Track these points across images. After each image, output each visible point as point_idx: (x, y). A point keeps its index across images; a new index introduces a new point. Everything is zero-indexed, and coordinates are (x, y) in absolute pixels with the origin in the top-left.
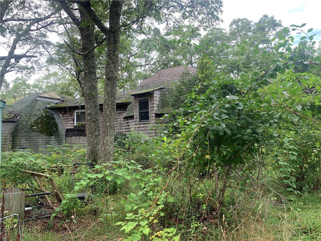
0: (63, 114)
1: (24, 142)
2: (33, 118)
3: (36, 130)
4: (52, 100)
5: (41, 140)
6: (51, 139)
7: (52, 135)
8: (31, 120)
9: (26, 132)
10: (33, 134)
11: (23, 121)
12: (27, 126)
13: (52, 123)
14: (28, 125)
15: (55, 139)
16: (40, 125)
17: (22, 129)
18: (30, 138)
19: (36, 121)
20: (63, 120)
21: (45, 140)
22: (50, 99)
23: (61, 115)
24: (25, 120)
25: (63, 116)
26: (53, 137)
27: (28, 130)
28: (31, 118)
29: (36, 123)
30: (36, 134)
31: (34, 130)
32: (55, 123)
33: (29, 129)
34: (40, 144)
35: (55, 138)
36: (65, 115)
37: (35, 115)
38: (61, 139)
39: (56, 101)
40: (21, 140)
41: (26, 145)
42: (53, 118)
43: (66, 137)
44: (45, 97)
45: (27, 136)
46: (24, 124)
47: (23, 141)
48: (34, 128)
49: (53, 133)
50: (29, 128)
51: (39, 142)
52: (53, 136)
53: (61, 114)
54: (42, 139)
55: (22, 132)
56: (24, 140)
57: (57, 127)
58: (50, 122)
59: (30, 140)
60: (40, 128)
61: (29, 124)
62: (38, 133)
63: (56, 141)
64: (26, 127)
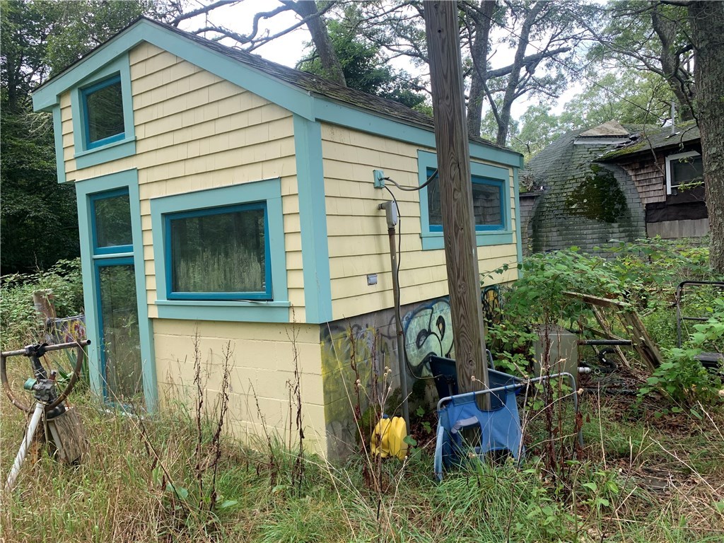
0: (636, 170)
1: (555, 238)
2: (571, 186)
3: (578, 211)
4: (608, 141)
5: (590, 231)
6: (611, 230)
7: (613, 221)
8: (565, 191)
9: (558, 216)
10: (571, 220)
11: (550, 194)
12: (560, 204)
13: (611, 194)
14: (560, 202)
15: (621, 229)
16: (585, 201)
17: (550, 211)
18: (567, 229)
19: (577, 192)
20: (637, 184)
21: (600, 233)
22: (602, 140)
23: (631, 173)
24: (555, 192)
25: (636, 175)
26: (615, 225)
27: (562, 212)
28: (566, 187)
29: (577, 196)
30: (577, 220)
31: (574, 212)
32: (619, 192)
33: (564, 209)
34: (587, 241)
35: (620, 226)
36: (642, 172)
37: (574, 179)
38: (634, 228)
39: (617, 143)
40: (549, 234)
41: (559, 243)
42: (614, 182)
43: (646, 222)
44: (591, 137)
45: (561, 225)
46: (554, 200)
47: (554, 236)
48: (573, 207)
49: (615, 216)
50: (563, 207)
51: (585, 236)
52: (617, 222)
53: (633, 170)
54: (591, 229)
55: (549, 217)
56: (555, 234)
57: (622, 201)
58: (606, 192)
59: (566, 234)
60: (586, 206)
61: (564, 199)
62: (583, 219)
63: (623, 235)
64: (558, 207)
